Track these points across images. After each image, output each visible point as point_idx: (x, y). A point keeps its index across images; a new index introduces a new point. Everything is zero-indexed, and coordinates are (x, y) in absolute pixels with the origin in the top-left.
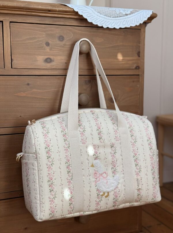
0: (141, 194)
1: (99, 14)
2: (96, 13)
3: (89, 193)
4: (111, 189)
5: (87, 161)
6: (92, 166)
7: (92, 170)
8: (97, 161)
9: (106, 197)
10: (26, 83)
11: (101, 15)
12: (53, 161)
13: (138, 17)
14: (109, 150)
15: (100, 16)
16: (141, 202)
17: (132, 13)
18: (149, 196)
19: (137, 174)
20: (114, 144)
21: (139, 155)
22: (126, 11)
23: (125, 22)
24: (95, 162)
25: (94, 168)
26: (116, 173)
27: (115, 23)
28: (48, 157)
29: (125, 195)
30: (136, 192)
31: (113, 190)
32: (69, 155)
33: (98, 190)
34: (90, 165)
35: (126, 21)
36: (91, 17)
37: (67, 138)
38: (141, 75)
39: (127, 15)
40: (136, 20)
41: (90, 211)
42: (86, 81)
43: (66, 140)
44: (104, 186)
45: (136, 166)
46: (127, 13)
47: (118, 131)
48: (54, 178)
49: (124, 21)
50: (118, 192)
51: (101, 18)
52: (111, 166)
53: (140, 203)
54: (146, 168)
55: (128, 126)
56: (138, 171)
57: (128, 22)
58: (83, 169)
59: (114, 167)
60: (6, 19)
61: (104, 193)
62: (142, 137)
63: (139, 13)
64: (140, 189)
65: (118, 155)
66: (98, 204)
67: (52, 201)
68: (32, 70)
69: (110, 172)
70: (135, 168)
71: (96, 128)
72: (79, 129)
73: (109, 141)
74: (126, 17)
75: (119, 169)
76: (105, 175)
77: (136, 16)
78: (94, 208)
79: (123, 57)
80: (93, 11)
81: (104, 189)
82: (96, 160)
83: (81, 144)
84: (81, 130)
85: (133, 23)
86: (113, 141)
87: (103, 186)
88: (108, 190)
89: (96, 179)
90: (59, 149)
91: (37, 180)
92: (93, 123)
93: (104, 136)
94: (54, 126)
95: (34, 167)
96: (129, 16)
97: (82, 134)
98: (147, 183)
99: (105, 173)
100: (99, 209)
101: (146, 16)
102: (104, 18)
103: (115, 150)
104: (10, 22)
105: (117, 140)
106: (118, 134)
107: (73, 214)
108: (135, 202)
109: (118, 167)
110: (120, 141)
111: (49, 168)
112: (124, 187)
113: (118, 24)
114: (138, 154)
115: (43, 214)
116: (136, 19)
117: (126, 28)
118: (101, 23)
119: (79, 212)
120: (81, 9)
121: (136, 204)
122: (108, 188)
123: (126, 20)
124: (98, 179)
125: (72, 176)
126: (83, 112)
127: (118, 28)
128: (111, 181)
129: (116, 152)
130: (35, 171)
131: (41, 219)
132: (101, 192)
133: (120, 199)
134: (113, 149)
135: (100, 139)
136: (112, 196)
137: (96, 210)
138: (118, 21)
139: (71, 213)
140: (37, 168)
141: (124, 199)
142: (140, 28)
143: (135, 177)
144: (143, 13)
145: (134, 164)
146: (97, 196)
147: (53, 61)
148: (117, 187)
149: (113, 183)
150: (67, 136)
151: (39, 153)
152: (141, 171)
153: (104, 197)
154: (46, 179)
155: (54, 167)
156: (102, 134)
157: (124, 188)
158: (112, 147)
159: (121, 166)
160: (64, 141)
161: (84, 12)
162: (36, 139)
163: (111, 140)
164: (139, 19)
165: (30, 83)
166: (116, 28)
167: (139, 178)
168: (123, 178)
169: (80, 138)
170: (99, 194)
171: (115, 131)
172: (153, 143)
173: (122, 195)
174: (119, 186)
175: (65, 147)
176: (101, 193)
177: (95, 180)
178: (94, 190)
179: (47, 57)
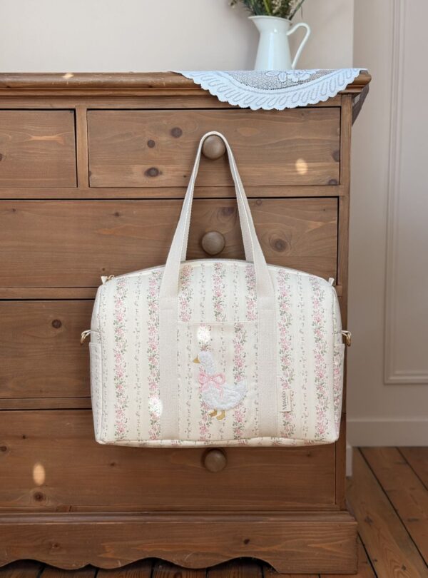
0: (292, 423)
1: (243, 86)
2: (238, 84)
3: (187, 407)
4: (229, 405)
5: (187, 352)
6: (196, 361)
7: (195, 368)
8: (207, 353)
9: (219, 418)
10: (114, 212)
11: (248, 88)
12: (124, 346)
13: (325, 84)
14: (232, 336)
15: (245, 90)
16: (294, 439)
17: (312, 78)
18: (307, 428)
19: (285, 385)
20: (242, 326)
21: (292, 349)
22: (301, 75)
23: (297, 96)
24: (201, 354)
25: (200, 365)
26: (242, 378)
27: (275, 100)
28: (117, 339)
29: (257, 420)
30: (281, 419)
31: (231, 408)
32: (156, 338)
33: (203, 404)
34: (192, 359)
35: (300, 95)
36: (227, 92)
37: (156, 309)
38: (343, 196)
39: (301, 82)
40: (319, 92)
41: (190, 440)
42: (224, 208)
43: (154, 312)
44: (216, 398)
45: (283, 369)
46: (301, 79)
47: (254, 303)
48: (124, 374)
49: (295, 94)
50: (242, 413)
51: (246, 93)
52: (233, 365)
53: (292, 440)
54: (303, 374)
55: (278, 294)
56: (287, 379)
57: (303, 96)
58: (179, 365)
59: (239, 366)
60: (82, 104)
61: (215, 412)
62: (304, 317)
63: (329, 77)
64: (288, 412)
65: (248, 347)
66: (204, 429)
67: (119, 412)
68: (125, 189)
69: (230, 374)
70: (281, 373)
71: (213, 294)
72: (181, 294)
73: (235, 320)
74: (299, 86)
75: (249, 371)
76: (219, 379)
77: (321, 84)
78: (198, 436)
79: (307, 162)
80: (230, 81)
81: (216, 403)
82: (203, 352)
83: (180, 321)
84: (184, 297)
85: (314, 97)
86: (243, 320)
87: (214, 399)
88: (224, 407)
89: (202, 384)
90: (138, 327)
91: (101, 376)
92: (210, 286)
93: (226, 311)
94: (138, 287)
95: (97, 354)
96: (305, 85)
97: (184, 303)
98: (304, 404)
99: (221, 376)
100: (207, 438)
101: (344, 81)
102: (252, 91)
103: (244, 337)
104: (88, 110)
105: (250, 319)
106: (254, 309)
107: (159, 441)
108: (282, 437)
109: (246, 369)
110: (255, 321)
111: (118, 356)
112: (257, 406)
113: (283, 101)
114: (290, 348)
115: (105, 431)
116: (320, 88)
117: (309, 107)
118: (246, 102)
119: (172, 438)
120: (207, 78)
121: (285, 442)
122: (223, 403)
123: (299, 92)
124: (205, 385)
125: (158, 375)
126: (199, 265)
127: (282, 108)
128: (229, 391)
129: (245, 341)
130: (98, 360)
131: (103, 440)
132: (208, 408)
133: (247, 426)
134: (239, 333)
135: (217, 314)
136: (230, 419)
137: (201, 439)
138: (282, 96)
139: (155, 438)
140: (100, 356)
141: (257, 427)
142: (339, 105)
143: (281, 389)
144: (339, 76)
145: (280, 364)
146: (202, 414)
147: (161, 173)
148: (241, 404)
149: (234, 396)
150: (156, 306)
151: (104, 330)
152: (292, 379)
153: (215, 417)
154: (112, 374)
155: (125, 356)
156: (222, 307)
157: (254, 406)
158: (237, 330)
159: (253, 367)
160: (150, 314)
161: (212, 84)
162: (102, 308)
163: (238, 318)
164: (327, 89)
165: (120, 212)
166: (277, 108)
167: (287, 391)
168: (255, 389)
169: (180, 310)
170: (206, 412)
171: (250, 303)
172: (324, 329)
173: (251, 419)
174: (246, 402)
175: (149, 324)
176: (211, 411)
177: (200, 385)
178: (196, 403)
179: (149, 167)
